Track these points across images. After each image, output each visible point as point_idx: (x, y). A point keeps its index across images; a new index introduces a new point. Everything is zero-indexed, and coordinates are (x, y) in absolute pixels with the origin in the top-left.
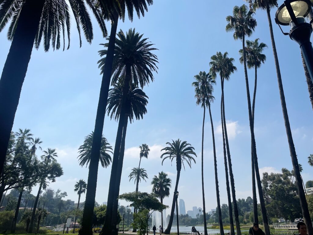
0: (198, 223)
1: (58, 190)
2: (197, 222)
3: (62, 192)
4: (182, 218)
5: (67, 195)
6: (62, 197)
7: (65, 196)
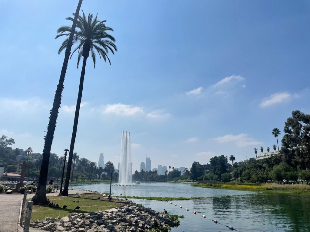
0: (167, 180)
1: (3, 136)
2: (166, 178)
3: (8, 139)
4: (150, 175)
5: (14, 143)
6: (8, 145)
7: (12, 144)
